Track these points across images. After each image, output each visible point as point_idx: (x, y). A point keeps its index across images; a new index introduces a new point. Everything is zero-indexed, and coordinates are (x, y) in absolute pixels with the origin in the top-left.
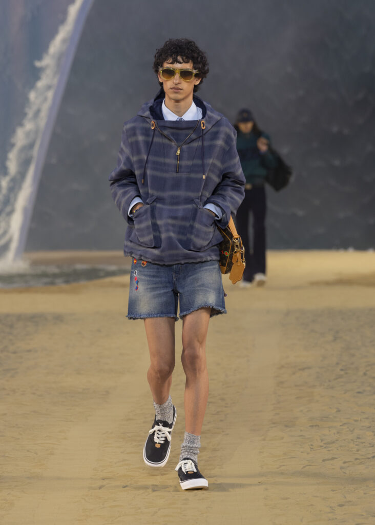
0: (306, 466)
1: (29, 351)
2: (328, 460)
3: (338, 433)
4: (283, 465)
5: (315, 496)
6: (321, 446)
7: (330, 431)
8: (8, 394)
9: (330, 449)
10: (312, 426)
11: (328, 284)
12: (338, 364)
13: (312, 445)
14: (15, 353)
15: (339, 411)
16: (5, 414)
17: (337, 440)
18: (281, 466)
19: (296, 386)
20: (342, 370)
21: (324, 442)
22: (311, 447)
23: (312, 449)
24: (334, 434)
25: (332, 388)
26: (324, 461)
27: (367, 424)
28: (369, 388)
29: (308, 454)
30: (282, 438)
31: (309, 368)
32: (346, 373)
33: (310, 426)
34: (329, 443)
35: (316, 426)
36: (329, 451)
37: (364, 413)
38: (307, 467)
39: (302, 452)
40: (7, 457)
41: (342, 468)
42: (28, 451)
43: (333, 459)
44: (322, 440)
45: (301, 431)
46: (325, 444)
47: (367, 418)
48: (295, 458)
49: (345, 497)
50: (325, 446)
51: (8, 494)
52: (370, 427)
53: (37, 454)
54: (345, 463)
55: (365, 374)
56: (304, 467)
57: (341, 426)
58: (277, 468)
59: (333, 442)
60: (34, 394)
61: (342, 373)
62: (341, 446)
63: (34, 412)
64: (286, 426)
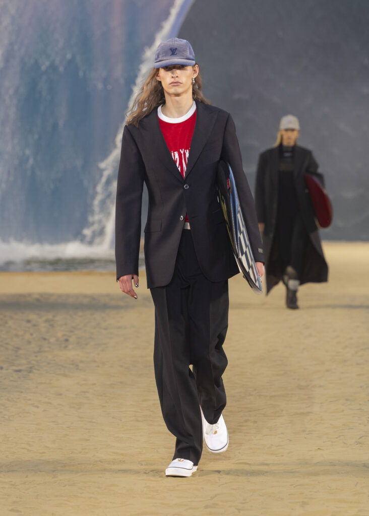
0: (362, 437)
1: (120, 328)
4: (343, 436)
8: (98, 366)
14: (106, 329)
16: (94, 384)
18: (340, 436)
19: (358, 364)
29: (365, 426)
30: (343, 411)
39: (360, 424)
40: (94, 422)
42: (113, 418)
45: (360, 405)
48: (352, 429)
53: (121, 421)
56: (360, 438)
58: (337, 438)
60: (122, 366)
63: (121, 382)
64: (347, 400)
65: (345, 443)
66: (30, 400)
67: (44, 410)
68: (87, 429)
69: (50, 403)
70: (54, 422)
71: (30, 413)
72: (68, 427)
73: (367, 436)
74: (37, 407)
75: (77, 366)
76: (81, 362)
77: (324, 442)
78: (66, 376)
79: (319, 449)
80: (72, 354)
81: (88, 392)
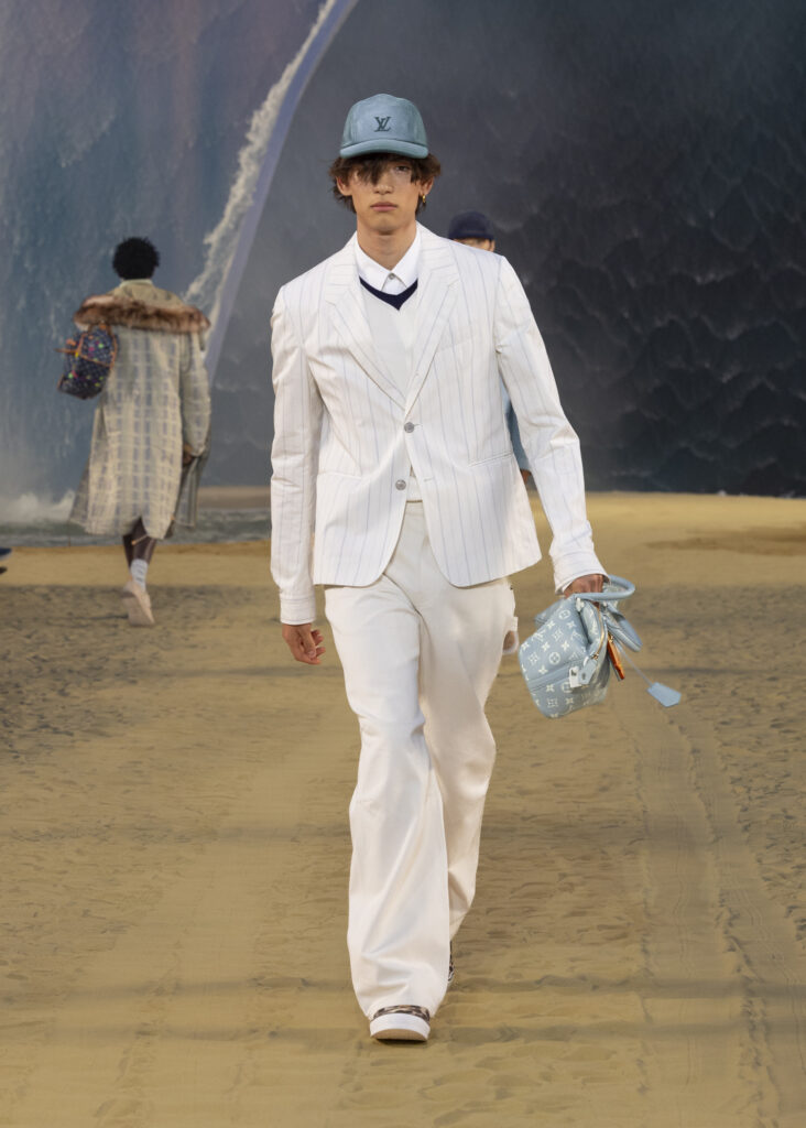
1: (194, 646)
8: (157, 716)
11: (676, 545)
16: (152, 748)
20: (697, 686)
27: (736, 775)
28: (739, 717)
32: (704, 692)
37: (730, 756)
40: (154, 817)
42: (187, 808)
45: (629, 783)
47: (736, 765)
52: (740, 779)
55: (734, 693)
56: (631, 843)
60: (199, 716)
61: (698, 690)
63: (199, 745)
65: (603, 852)
67: (63, 796)
69: (72, 783)
71: (37, 801)
74: (50, 789)
75: (120, 715)
76: (127, 708)
80: (111, 694)
81: (140, 763)
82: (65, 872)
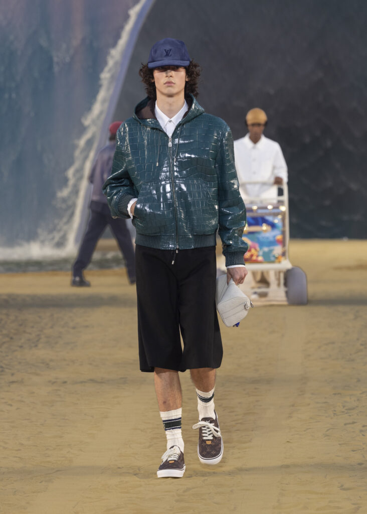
1: (87, 327)
2: (350, 424)
3: (358, 400)
4: (310, 429)
5: (338, 456)
6: (343, 412)
7: (351, 399)
8: (68, 365)
9: (350, 414)
10: (335, 394)
11: (350, 268)
12: (358, 339)
13: (335, 411)
14: (74, 328)
15: (359, 381)
17: (357, 407)
18: (307, 429)
19: (321, 359)
20: (362, 345)
21: (345, 408)
22: (335, 412)
23: (335, 414)
24: (355, 401)
25: (353, 360)
26: (345, 424)
29: (332, 418)
30: (309, 404)
31: (333, 343)
33: (333, 394)
34: (350, 409)
35: (339, 394)
36: (350, 416)
38: (331, 430)
39: (326, 417)
40: (67, 419)
41: (361, 431)
42: (85, 415)
43: (354, 423)
44: (344, 407)
45: (325, 398)
46: (346, 410)
48: (319, 422)
49: (364, 457)
50: (346, 411)
51: (68, 452)
53: (92, 417)
54: (364, 426)
56: (328, 430)
57: (361, 394)
58: (305, 431)
59: (353, 409)
60: (91, 364)
61: (362, 347)
62: (361, 412)
64: (313, 394)
65: (312, 436)
66: (3, 398)
67: (18, 409)
68: (60, 426)
69: (23, 401)
70: (28, 419)
71: (3, 411)
72: (42, 425)
73: (333, 429)
74: (11, 405)
75: (48, 364)
76: (52, 360)
77: (292, 435)
78: (37, 375)
79: (288, 442)
80: (42, 353)
81: (59, 390)
82: (19, 450)
